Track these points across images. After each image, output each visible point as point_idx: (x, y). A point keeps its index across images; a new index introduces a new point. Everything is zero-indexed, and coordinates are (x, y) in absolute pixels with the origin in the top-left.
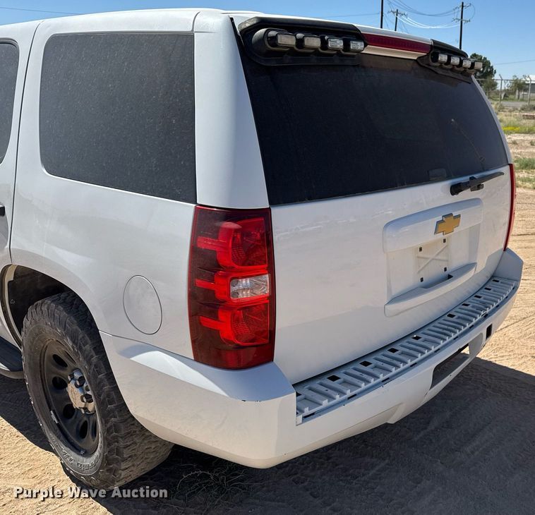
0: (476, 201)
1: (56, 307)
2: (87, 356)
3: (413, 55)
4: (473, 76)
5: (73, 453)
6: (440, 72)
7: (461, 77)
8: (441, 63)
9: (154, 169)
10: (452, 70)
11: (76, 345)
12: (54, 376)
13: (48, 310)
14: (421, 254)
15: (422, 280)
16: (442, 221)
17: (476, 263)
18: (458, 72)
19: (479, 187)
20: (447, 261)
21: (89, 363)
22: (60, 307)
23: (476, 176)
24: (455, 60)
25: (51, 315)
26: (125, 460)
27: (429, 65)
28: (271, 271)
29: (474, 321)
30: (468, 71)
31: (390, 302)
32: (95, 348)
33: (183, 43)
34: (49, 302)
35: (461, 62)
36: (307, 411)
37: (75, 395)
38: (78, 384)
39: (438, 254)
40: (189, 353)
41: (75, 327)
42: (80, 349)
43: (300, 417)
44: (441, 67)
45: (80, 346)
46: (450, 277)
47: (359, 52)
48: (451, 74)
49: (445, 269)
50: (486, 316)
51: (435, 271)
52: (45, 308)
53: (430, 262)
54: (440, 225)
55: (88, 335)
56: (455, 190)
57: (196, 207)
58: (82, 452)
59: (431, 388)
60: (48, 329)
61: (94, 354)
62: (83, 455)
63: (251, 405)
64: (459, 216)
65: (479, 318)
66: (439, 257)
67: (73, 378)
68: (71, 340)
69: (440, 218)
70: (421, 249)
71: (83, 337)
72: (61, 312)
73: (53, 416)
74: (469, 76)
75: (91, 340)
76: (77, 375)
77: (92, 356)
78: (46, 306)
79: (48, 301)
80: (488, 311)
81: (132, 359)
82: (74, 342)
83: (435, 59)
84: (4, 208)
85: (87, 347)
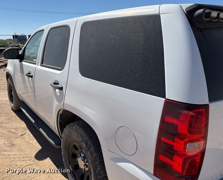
2: (92, 153)
9: (138, 79)
11: (87, 147)
12: (72, 152)
13: (76, 128)
21: (92, 156)
22: (81, 128)
25: (77, 131)
32: (95, 150)
34: (76, 125)
37: (81, 164)
38: (83, 159)
41: (87, 139)
42: (89, 149)
45: (89, 148)
52: (74, 128)
55: (92, 143)
57: (165, 101)
60: (75, 136)
61: (95, 153)
67: (81, 156)
68: (85, 144)
71: (90, 144)
72: (81, 131)
73: (71, 167)
75: (93, 146)
76: (82, 155)
77: (94, 153)
78: (75, 127)
82: (86, 145)
84: (62, 87)
85: (92, 149)
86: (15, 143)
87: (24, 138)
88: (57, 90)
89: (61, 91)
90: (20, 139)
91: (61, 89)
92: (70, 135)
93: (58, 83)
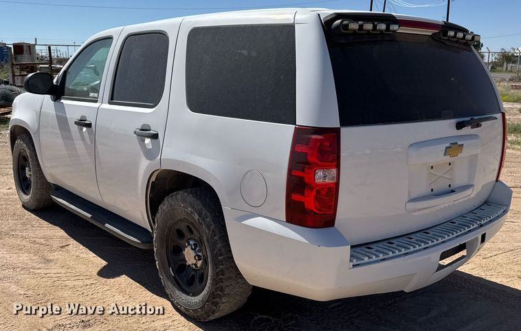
0: (475, 136)
1: (188, 195)
2: (208, 225)
3: (429, 32)
4: (472, 47)
5: (184, 295)
6: (448, 43)
7: (464, 47)
8: (450, 37)
10: (457, 42)
11: (201, 218)
12: (174, 244)
13: (181, 197)
14: (432, 171)
15: (432, 190)
16: (450, 147)
17: (473, 185)
18: (461, 43)
19: (478, 125)
20: (451, 179)
21: (209, 229)
22: (190, 195)
23: (475, 118)
24: (460, 35)
25: (184, 200)
26: (225, 295)
27: (440, 38)
28: (338, 167)
29: (472, 227)
30: (470, 42)
31: (409, 201)
33: (288, 31)
34: (183, 192)
35: (464, 36)
36: (355, 262)
37: (190, 256)
38: (194, 248)
39: (444, 174)
40: (283, 217)
41: (200, 207)
42: (204, 220)
43: (352, 264)
44: (449, 40)
46: (453, 191)
47: (395, 31)
48: (456, 45)
49: (450, 186)
50: (481, 226)
51: (442, 185)
52: (179, 197)
53: (438, 178)
54: (448, 150)
56: (460, 126)
57: (295, 127)
58: (191, 294)
59: (437, 271)
61: (213, 224)
62: (191, 296)
63: (324, 249)
64: (462, 145)
65: (476, 226)
66: (445, 176)
67: (189, 244)
69: (448, 145)
70: (432, 168)
72: (191, 198)
73: (171, 271)
74: (469, 46)
76: (192, 242)
77: (211, 225)
78: (180, 195)
79: (181, 192)
80: (483, 222)
81: (243, 222)
82: (199, 216)
83: (445, 34)
84: (158, 134)
85: (208, 219)
86: (51, 258)
87: (68, 251)
88: (148, 141)
89: (154, 141)
90: (61, 252)
91: (155, 136)
92: (171, 212)
93: (148, 128)
